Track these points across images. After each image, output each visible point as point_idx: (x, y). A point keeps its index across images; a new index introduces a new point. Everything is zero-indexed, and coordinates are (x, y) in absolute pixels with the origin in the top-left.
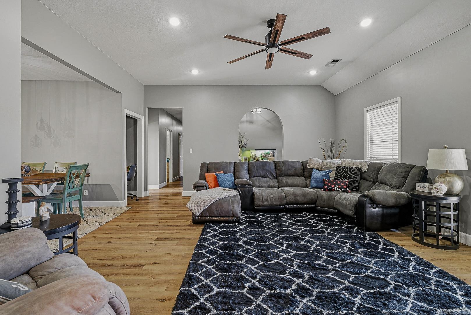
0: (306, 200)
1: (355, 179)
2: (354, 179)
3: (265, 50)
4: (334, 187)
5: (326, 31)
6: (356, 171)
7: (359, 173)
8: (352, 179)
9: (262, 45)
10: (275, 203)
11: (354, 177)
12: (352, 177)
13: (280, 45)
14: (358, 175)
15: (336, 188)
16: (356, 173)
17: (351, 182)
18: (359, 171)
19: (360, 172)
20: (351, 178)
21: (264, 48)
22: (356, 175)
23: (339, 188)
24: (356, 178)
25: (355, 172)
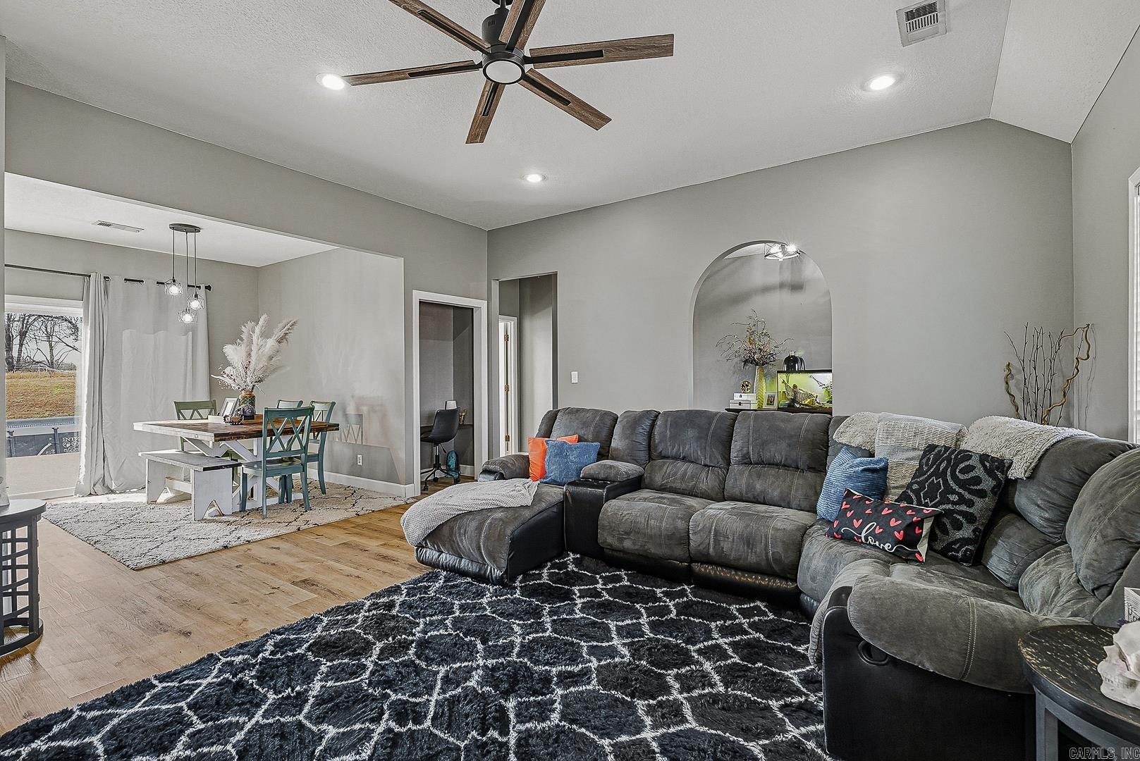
0: (752, 559)
1: (963, 508)
2: (957, 507)
3: (480, 65)
4: (860, 530)
5: (660, 47)
6: (979, 472)
7: (987, 484)
8: (949, 506)
9: (475, 46)
10: (653, 550)
11: (962, 500)
12: (954, 498)
13: (526, 60)
14: (981, 494)
15: (863, 535)
16: (977, 480)
17: (945, 520)
18: (990, 472)
19: (994, 477)
20: (949, 502)
21: (478, 57)
22: (971, 492)
23: (876, 537)
24: (970, 504)
25: (972, 474)
